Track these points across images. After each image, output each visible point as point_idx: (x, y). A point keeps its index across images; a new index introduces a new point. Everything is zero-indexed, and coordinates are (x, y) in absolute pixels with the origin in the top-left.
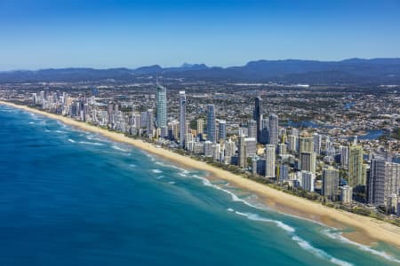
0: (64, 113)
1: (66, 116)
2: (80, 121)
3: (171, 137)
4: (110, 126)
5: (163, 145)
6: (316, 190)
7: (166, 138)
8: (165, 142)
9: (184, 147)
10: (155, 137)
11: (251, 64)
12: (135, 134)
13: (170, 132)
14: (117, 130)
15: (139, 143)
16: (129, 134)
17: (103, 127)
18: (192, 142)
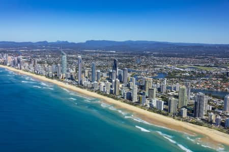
0: (8, 64)
1: (9, 66)
2: (18, 69)
3: (71, 78)
4: (36, 72)
5: (69, 83)
6: (164, 109)
7: (69, 79)
8: (70, 81)
9: (81, 84)
10: (62, 78)
11: (88, 42)
12: (51, 76)
13: (72, 76)
14: (41, 74)
15: (55, 81)
16: (48, 76)
17: (32, 73)
18: (85, 82)
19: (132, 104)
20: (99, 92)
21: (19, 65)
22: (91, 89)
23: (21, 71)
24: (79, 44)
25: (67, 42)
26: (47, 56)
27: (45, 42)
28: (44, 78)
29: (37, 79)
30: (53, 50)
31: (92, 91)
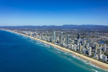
0: (31, 35)
1: (31, 36)
2: (35, 37)
4: (42, 39)
5: (57, 45)
6: (107, 60)
7: (57, 42)
8: (57, 43)
9: (62, 45)
10: (54, 42)
12: (48, 41)
13: (58, 41)
14: (44, 40)
15: (50, 43)
16: (47, 41)
17: (40, 39)
18: (64, 44)
19: (89, 57)
20: (71, 49)
21: (35, 36)
22: (67, 48)
23: (36, 39)
24: (60, 26)
25: (54, 26)
26: (46, 32)
27: (45, 26)
28: (45, 42)
29: (43, 42)
30: (49, 29)
31: (68, 49)
